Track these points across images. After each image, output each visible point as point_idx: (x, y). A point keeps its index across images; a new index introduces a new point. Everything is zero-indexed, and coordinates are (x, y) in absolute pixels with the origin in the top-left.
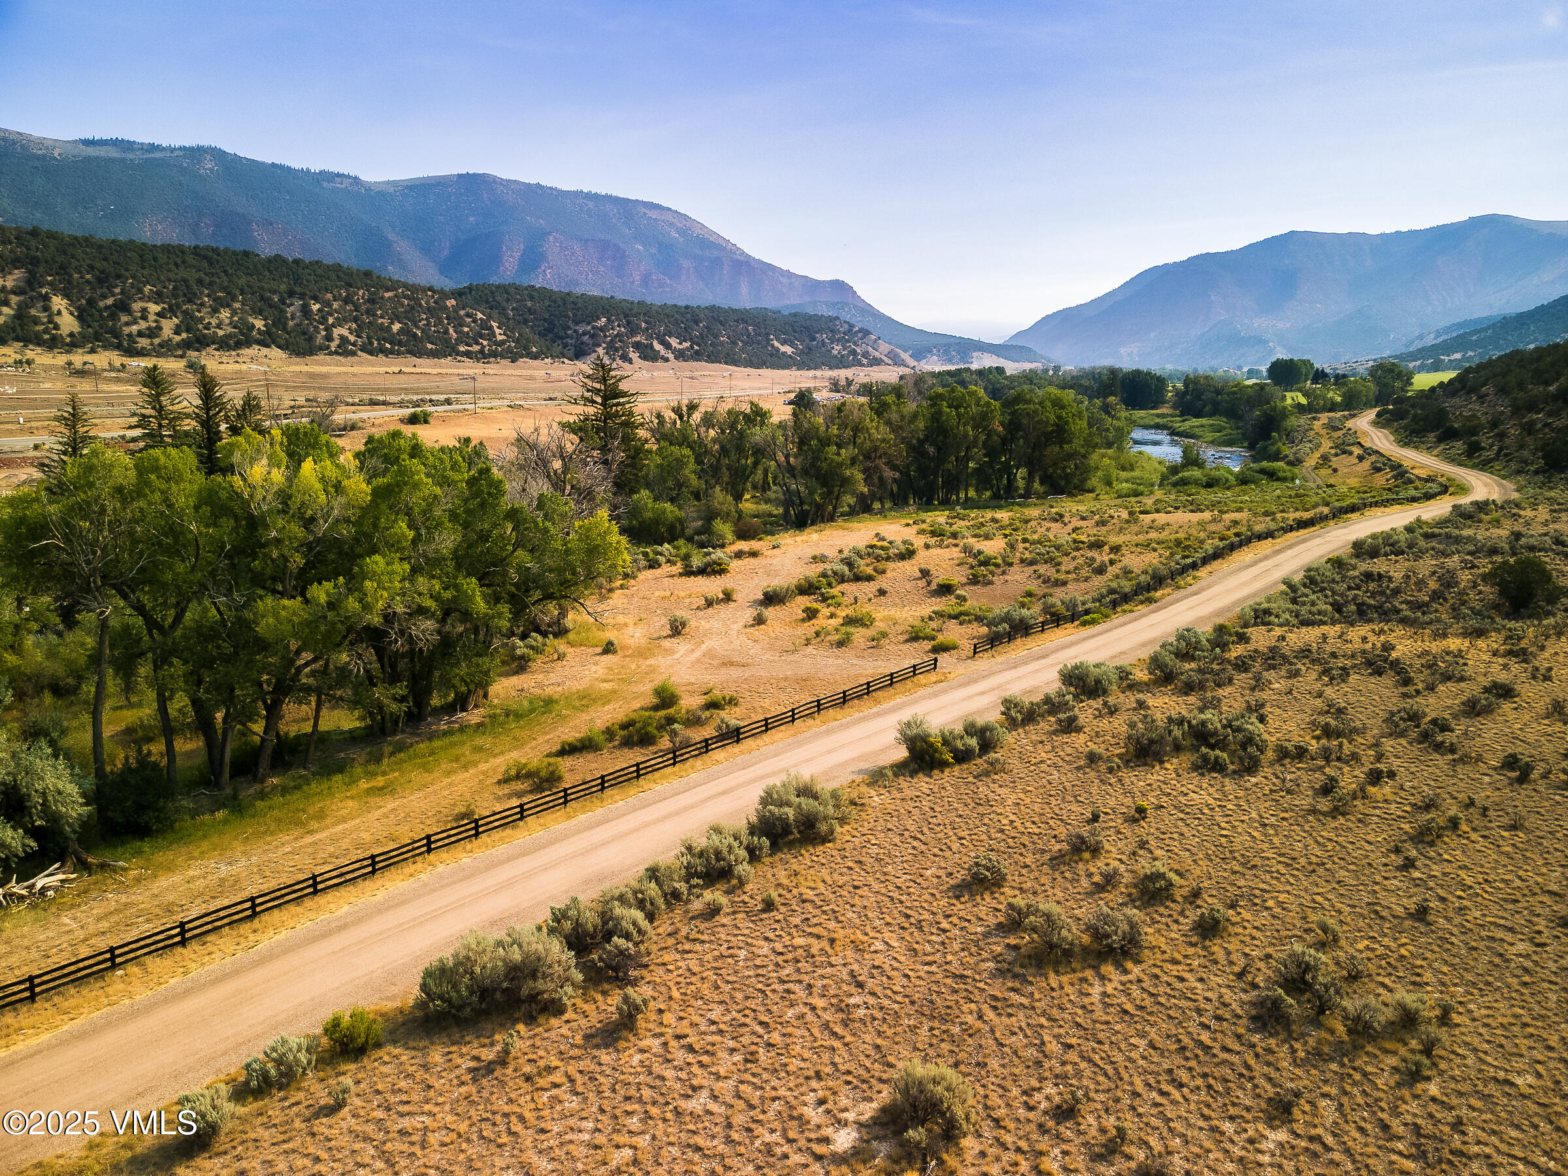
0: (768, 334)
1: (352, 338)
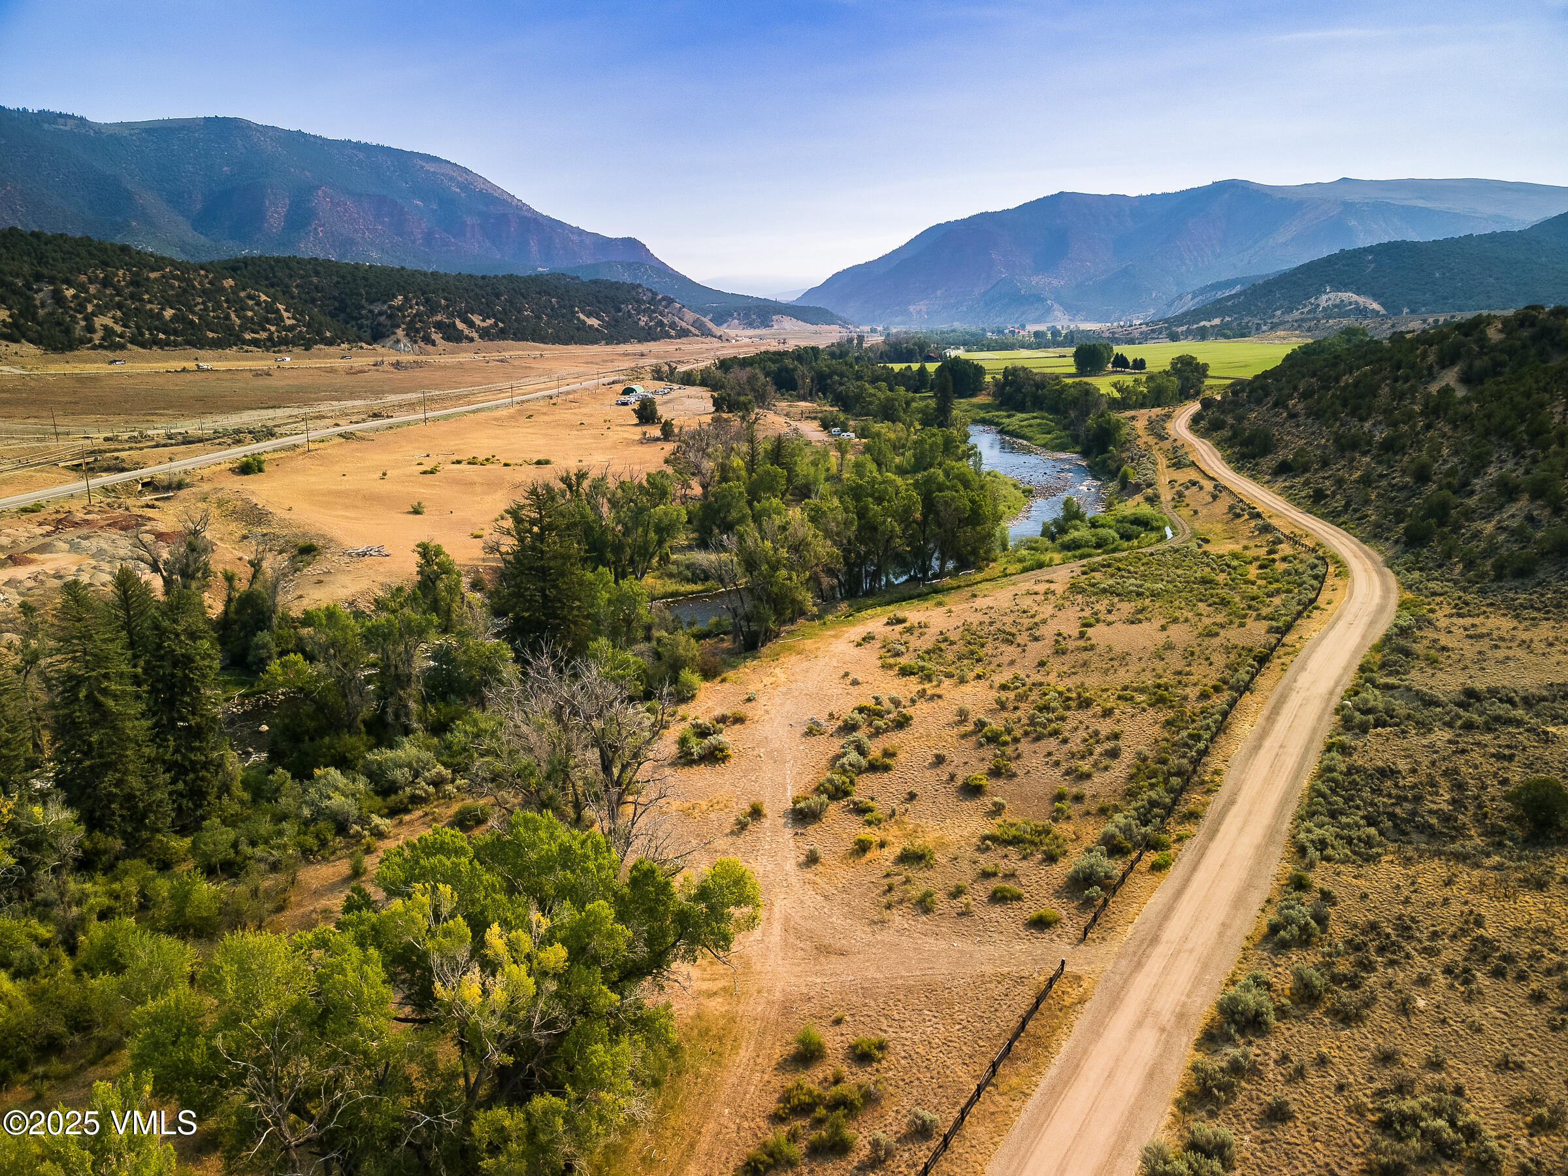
0: (573, 307)
1: (118, 329)
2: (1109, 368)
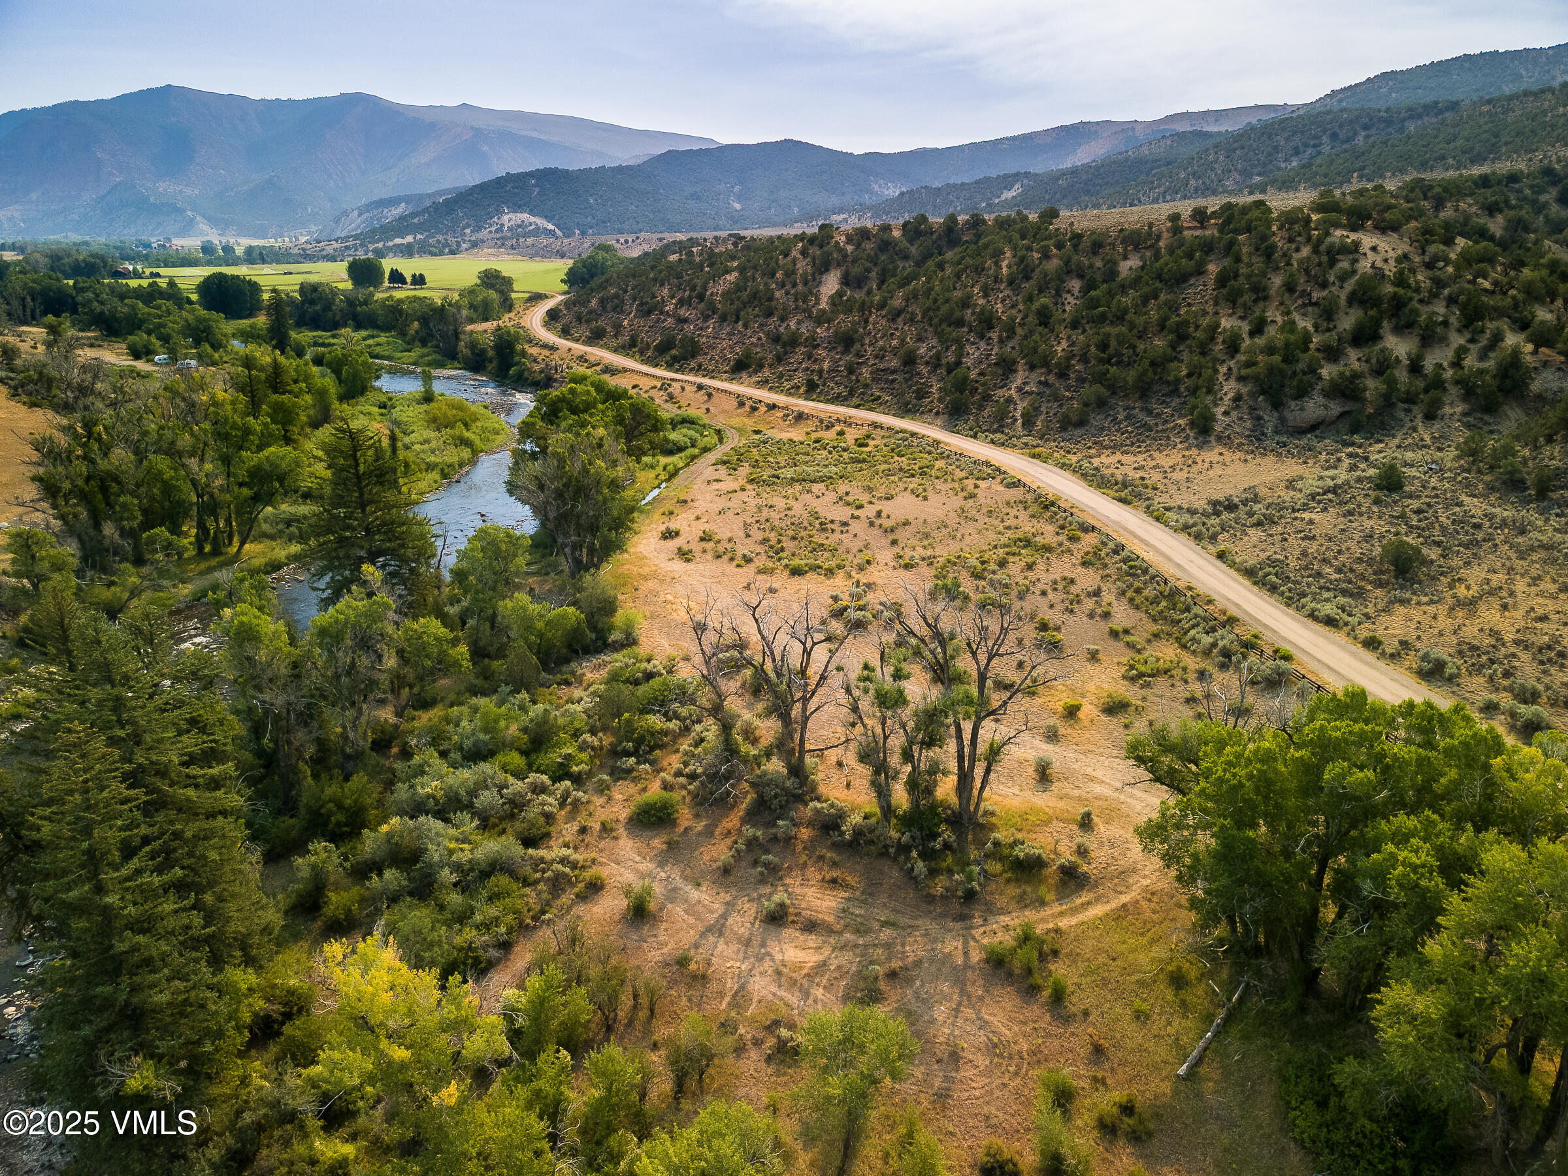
2: (386, 284)
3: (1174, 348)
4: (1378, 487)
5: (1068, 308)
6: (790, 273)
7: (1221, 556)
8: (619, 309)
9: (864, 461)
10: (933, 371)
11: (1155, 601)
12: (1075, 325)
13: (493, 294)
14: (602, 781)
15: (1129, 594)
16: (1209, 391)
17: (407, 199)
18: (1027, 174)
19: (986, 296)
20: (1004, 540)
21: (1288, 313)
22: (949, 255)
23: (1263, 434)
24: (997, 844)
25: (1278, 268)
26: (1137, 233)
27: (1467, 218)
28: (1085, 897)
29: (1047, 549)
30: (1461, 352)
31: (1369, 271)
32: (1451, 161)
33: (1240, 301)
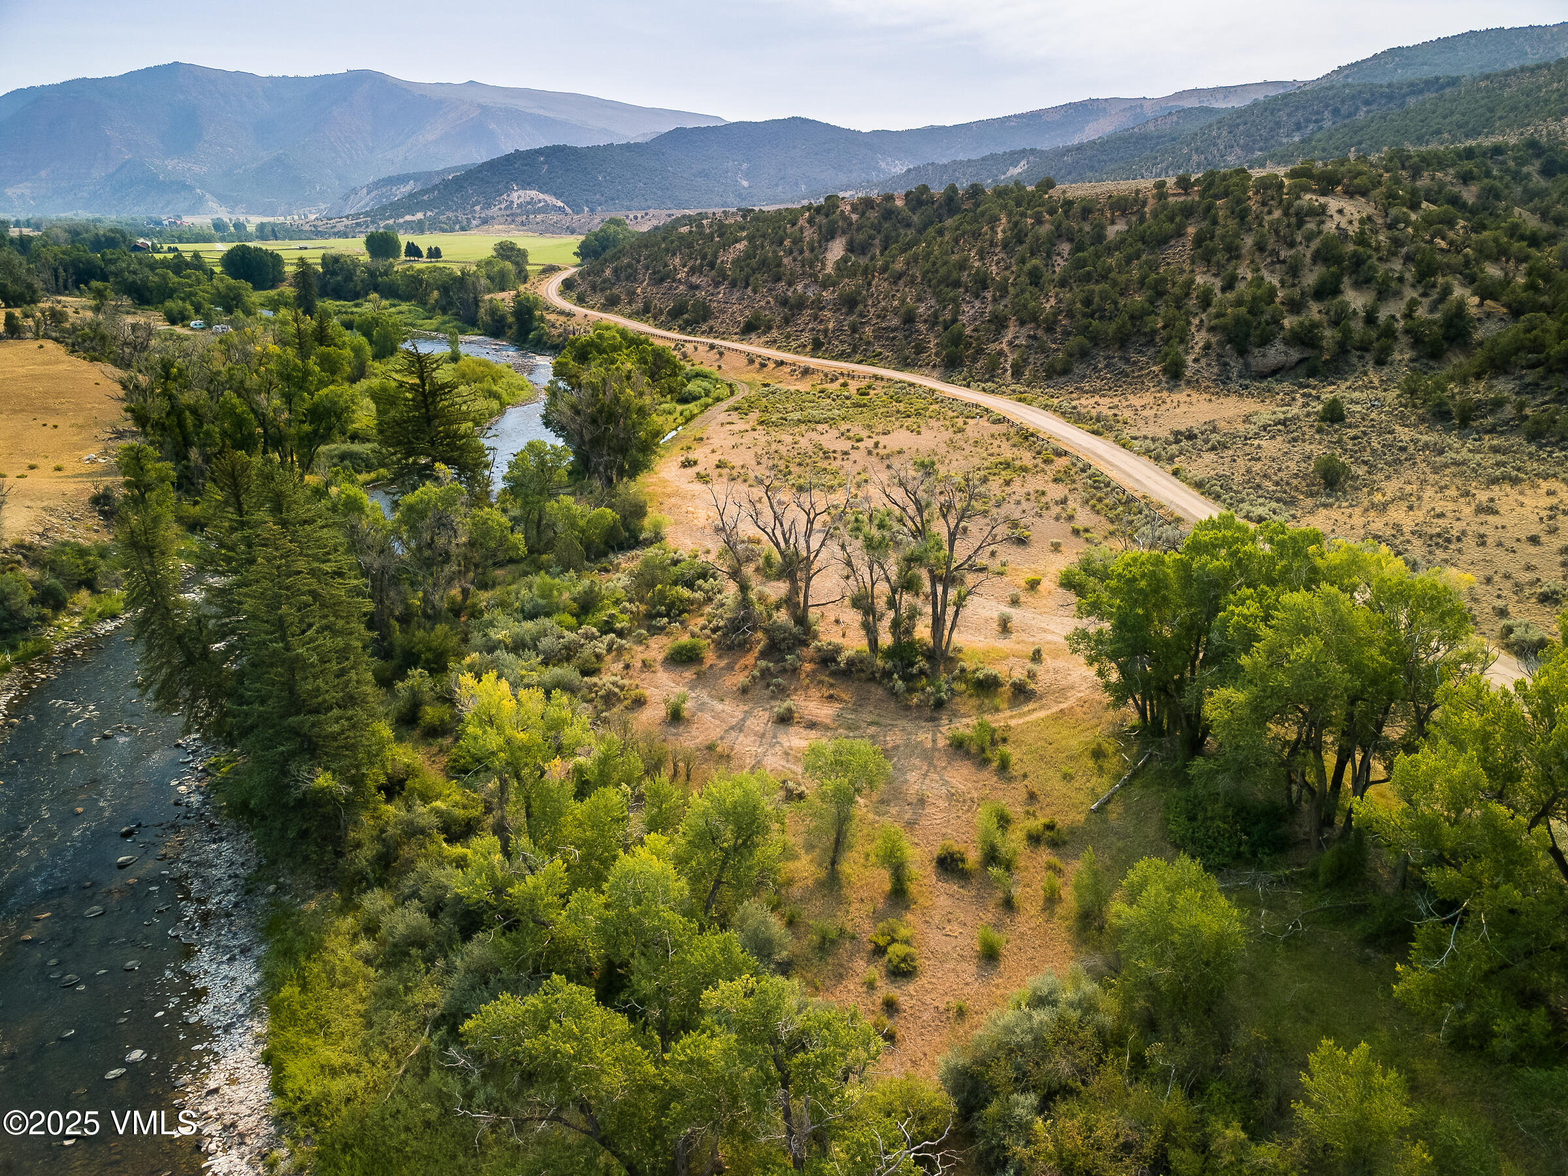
2: (403, 257)
3: (1152, 303)
4: (1323, 419)
5: (1057, 269)
6: (797, 241)
7: (1175, 473)
8: (632, 277)
9: (865, 405)
10: (931, 329)
11: (1113, 507)
12: (1063, 283)
13: (509, 265)
14: (641, 635)
15: (1092, 502)
16: (1182, 341)
17: (415, 177)
18: (1033, 151)
19: (982, 259)
20: (987, 464)
21: (1257, 270)
22: (949, 222)
23: (1228, 378)
24: (963, 670)
25: (1251, 229)
26: (1125, 199)
27: (1442, 185)
28: (1031, 706)
29: (1024, 469)
30: (1413, 304)
31: (1333, 231)
32: (1446, 135)
33: (1214, 259)
